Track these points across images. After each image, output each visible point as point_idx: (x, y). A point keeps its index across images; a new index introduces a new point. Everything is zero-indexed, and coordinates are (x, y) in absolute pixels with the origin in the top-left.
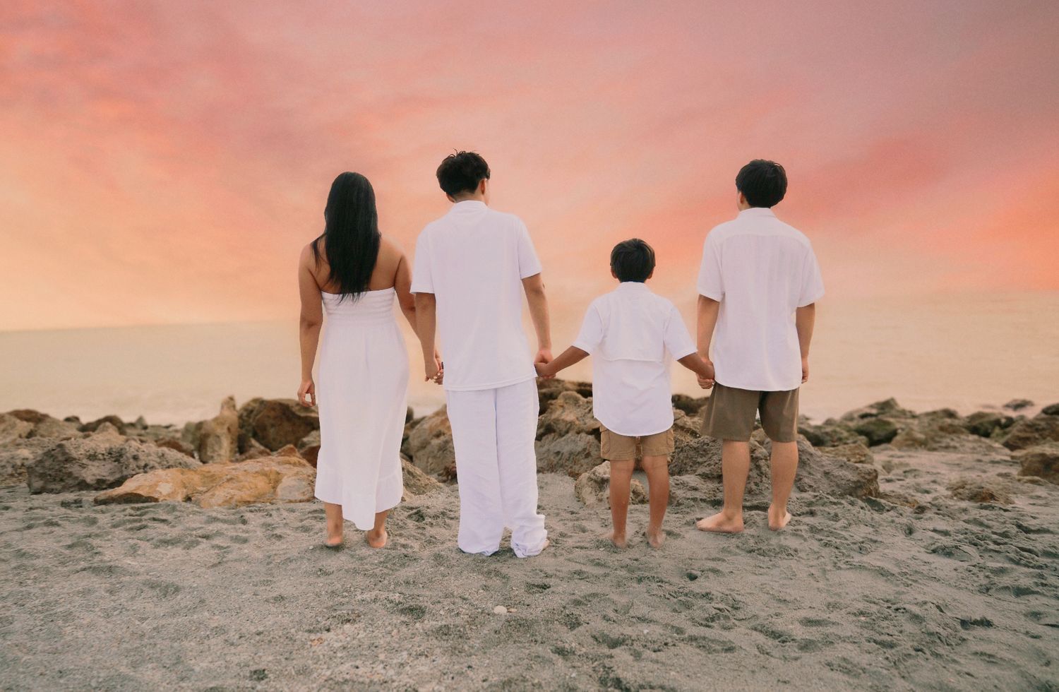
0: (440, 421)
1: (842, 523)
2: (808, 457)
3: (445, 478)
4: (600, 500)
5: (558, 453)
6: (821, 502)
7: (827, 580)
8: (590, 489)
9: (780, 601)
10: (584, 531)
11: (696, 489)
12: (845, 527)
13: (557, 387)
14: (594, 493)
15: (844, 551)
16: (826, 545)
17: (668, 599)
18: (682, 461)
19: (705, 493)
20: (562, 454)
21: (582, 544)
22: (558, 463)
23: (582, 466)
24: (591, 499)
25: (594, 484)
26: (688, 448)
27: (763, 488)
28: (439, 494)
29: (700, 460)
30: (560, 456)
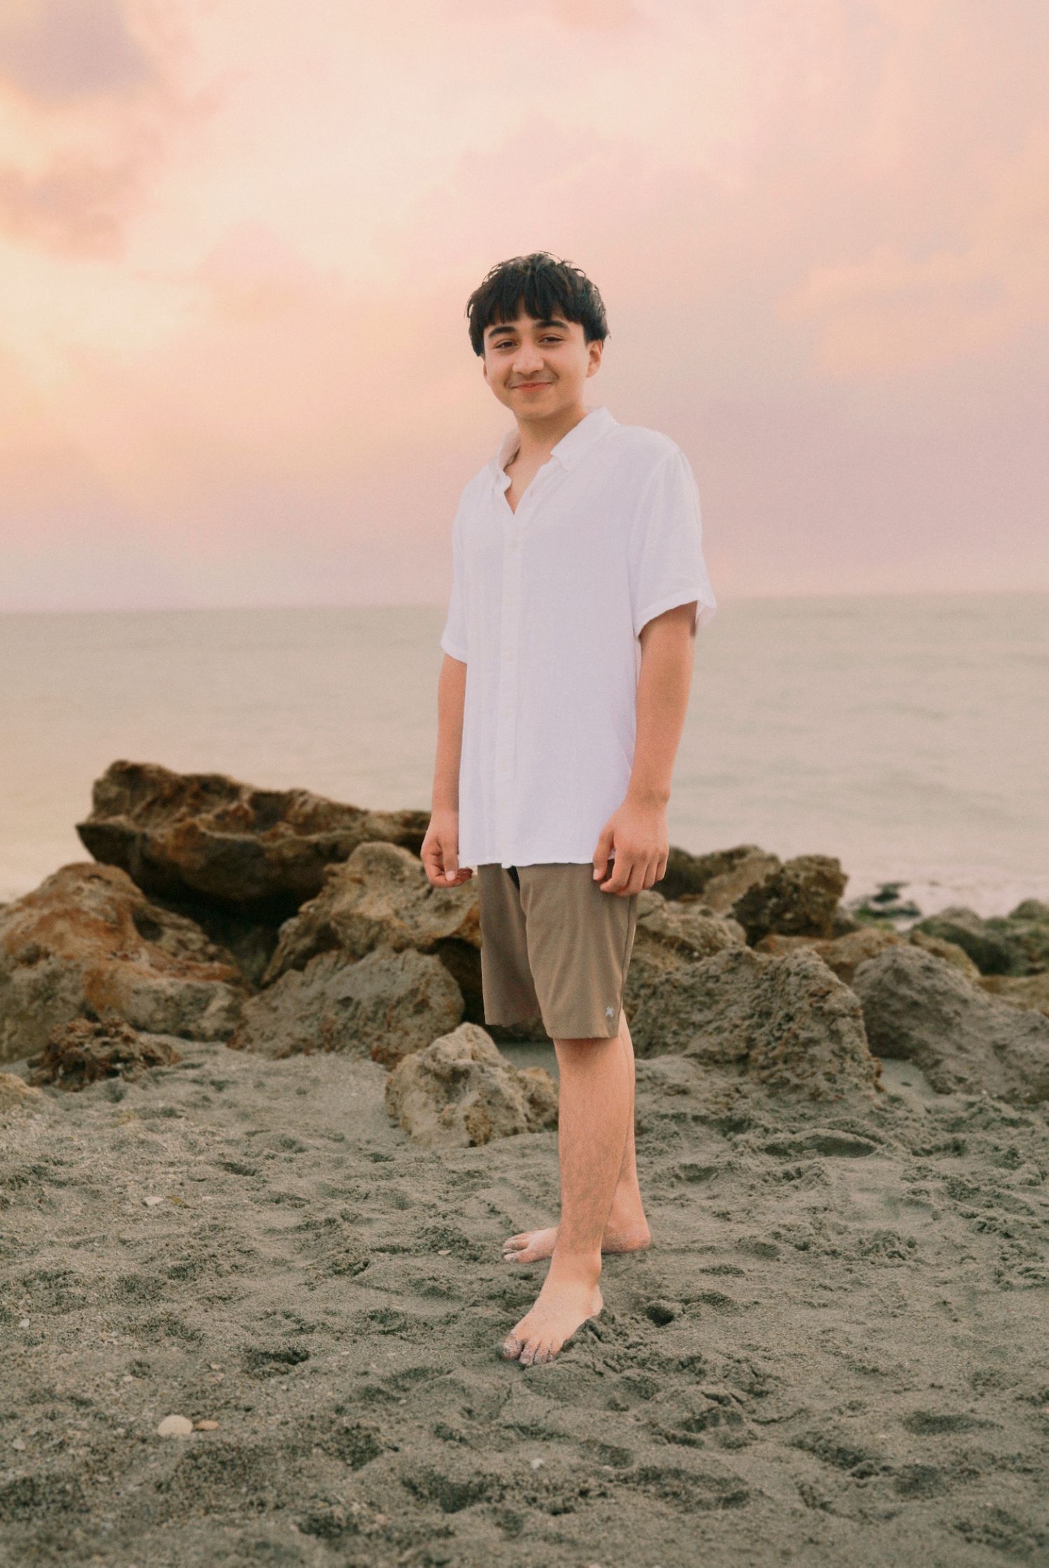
0: (36, 919)
1: (1027, 1171)
2: (958, 1007)
3: (46, 1073)
4: (448, 1124)
5: (346, 1002)
6: (980, 1119)
7: (979, 1315)
8: (424, 1094)
9: (863, 1370)
10: (402, 1205)
11: (684, 1092)
12: (1031, 1183)
13: (349, 828)
14: (432, 1106)
15: (1023, 1243)
16: (981, 1228)
17: (601, 1374)
18: (655, 1020)
19: (705, 1101)
20: (358, 1003)
21: (396, 1241)
22: (345, 1027)
23: (407, 1033)
24: (424, 1121)
25: (433, 1083)
26: (668, 987)
27: (846, 1087)
28: (30, 1116)
29: (697, 1017)
30: (351, 1009)
